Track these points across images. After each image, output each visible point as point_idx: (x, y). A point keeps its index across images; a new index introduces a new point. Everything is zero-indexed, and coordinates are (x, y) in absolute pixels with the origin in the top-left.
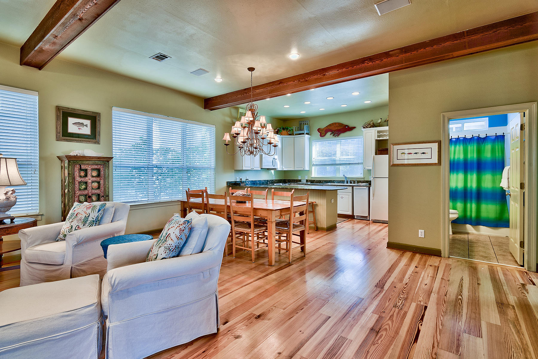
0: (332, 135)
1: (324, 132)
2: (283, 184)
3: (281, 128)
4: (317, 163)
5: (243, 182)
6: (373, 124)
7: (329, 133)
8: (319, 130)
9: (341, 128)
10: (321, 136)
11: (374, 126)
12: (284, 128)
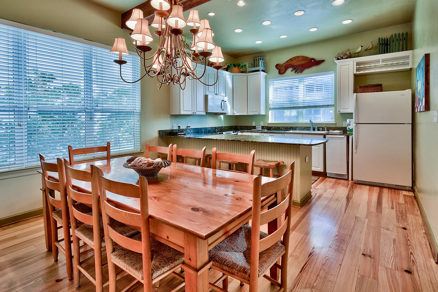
0: (294, 71)
1: (283, 68)
2: (234, 132)
3: (231, 64)
4: (275, 107)
5: (182, 131)
6: (350, 54)
7: (290, 70)
8: (277, 66)
9: (305, 62)
10: (280, 73)
11: (350, 56)
12: (235, 64)
